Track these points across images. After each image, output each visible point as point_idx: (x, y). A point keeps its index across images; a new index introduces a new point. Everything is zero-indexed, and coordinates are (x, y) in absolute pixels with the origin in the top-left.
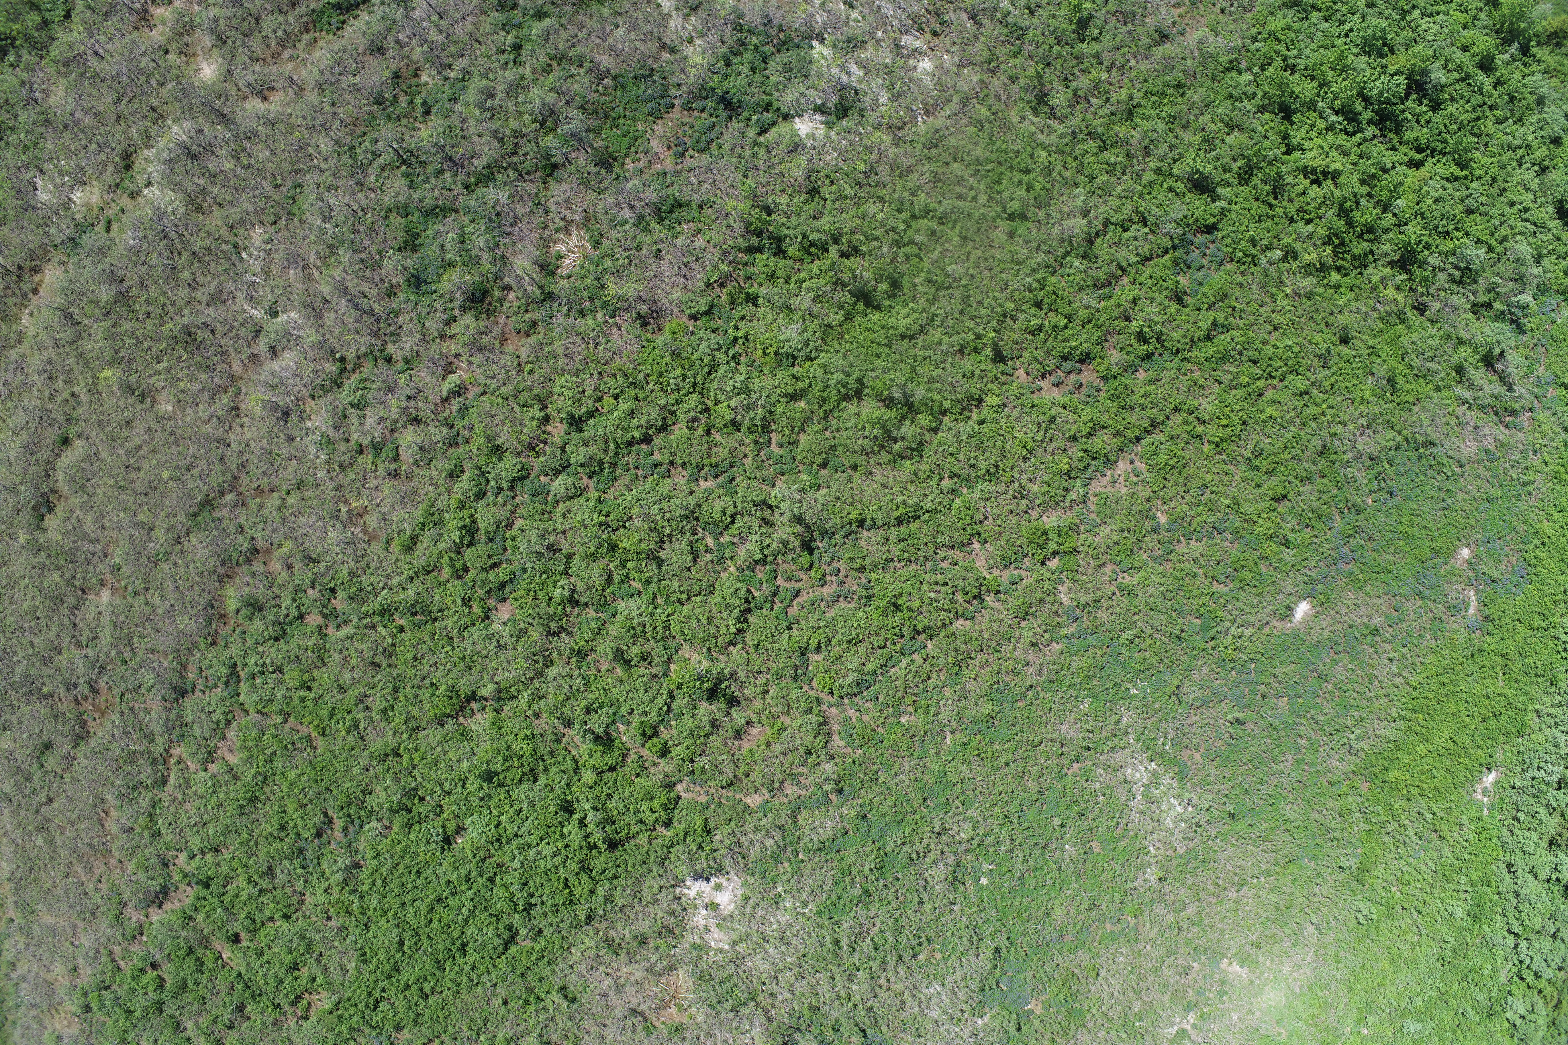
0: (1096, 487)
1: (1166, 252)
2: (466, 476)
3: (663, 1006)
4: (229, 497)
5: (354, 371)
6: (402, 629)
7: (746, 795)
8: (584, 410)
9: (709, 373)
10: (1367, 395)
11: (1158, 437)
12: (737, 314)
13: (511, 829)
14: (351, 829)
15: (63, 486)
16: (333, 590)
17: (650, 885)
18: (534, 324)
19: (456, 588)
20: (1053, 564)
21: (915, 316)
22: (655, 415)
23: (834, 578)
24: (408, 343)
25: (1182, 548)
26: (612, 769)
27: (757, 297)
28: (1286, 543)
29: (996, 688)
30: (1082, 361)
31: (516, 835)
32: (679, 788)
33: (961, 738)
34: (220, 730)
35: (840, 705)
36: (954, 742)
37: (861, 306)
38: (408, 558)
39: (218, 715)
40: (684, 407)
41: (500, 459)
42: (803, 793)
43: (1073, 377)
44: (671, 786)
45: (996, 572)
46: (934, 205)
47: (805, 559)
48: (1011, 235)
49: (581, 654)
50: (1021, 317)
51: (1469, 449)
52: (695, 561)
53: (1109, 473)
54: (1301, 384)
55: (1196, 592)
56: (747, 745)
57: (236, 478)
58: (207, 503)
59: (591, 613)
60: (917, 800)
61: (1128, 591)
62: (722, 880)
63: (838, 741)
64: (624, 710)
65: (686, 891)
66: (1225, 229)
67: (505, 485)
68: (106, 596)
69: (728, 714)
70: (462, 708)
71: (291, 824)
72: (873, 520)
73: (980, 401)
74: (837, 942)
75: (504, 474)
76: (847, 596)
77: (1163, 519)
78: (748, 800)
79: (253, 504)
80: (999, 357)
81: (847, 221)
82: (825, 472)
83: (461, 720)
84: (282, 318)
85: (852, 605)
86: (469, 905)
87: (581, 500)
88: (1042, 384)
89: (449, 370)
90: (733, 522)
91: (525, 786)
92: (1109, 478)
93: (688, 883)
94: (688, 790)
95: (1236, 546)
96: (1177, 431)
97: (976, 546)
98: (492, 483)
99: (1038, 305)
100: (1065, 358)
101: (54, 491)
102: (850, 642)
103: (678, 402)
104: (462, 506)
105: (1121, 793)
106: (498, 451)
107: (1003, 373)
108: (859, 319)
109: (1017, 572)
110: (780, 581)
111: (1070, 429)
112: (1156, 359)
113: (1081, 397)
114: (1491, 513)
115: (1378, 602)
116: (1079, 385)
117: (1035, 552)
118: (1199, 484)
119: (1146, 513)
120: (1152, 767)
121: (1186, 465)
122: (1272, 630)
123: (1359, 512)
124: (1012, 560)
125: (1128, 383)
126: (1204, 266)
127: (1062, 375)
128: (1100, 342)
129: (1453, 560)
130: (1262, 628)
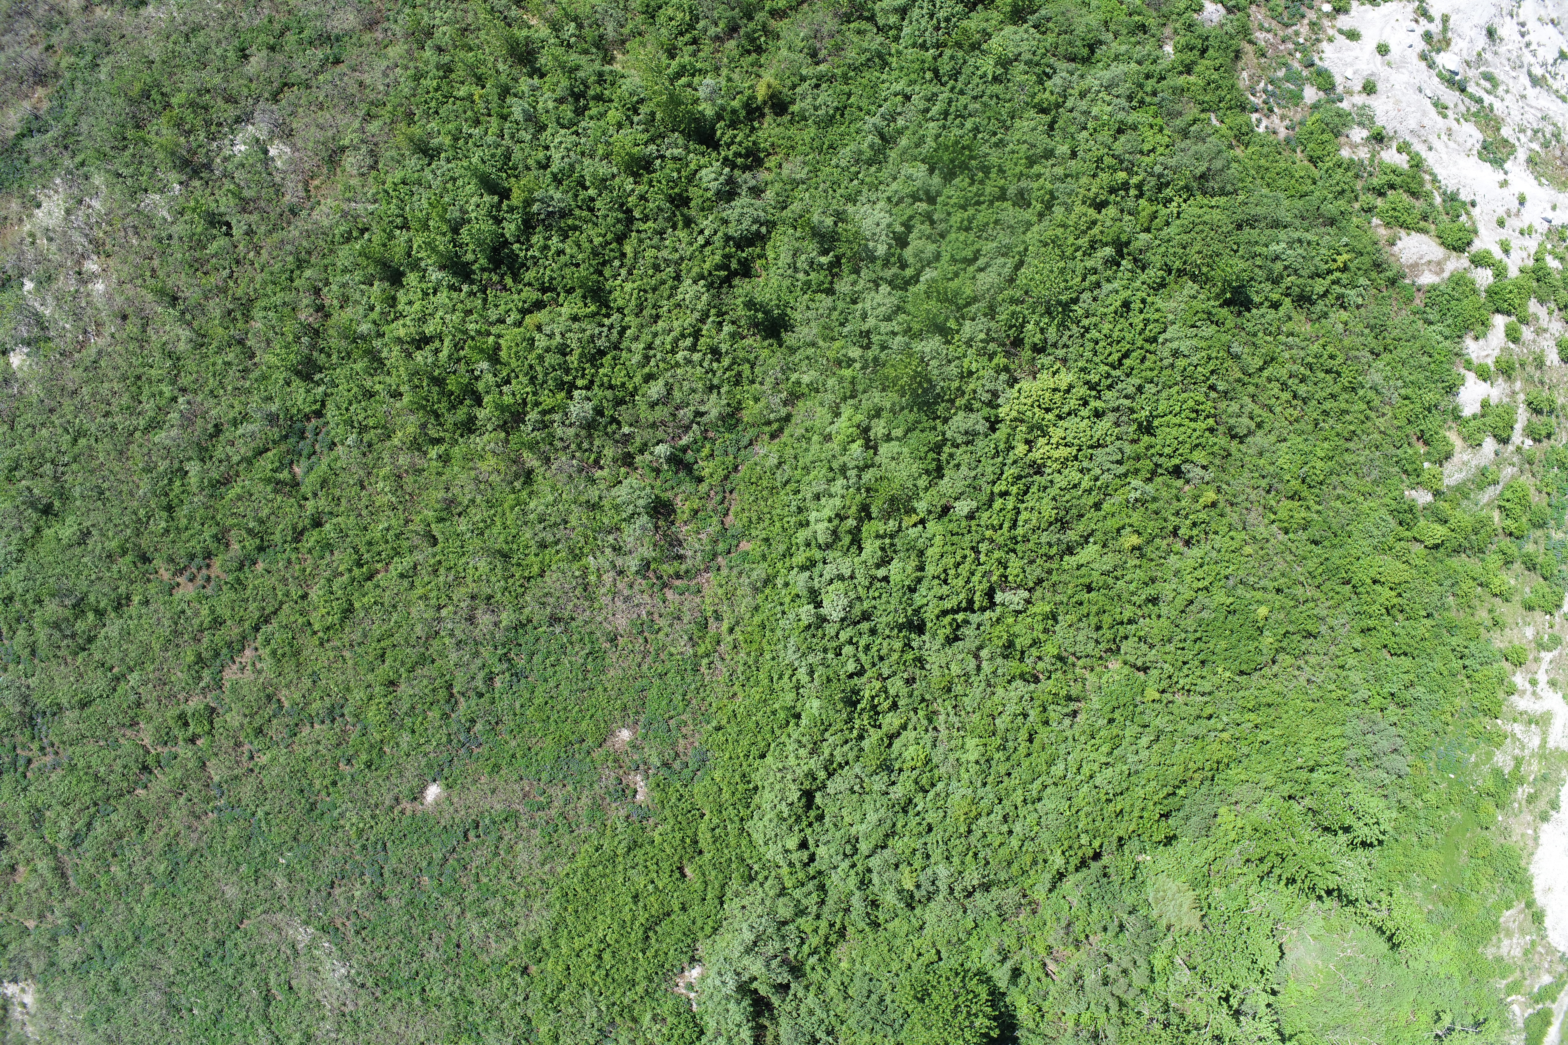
1: (277, 444)
7: (25, 919)
23: (51, 749)
30: (208, 558)
45: (159, 749)
56: (18, 880)
62: (24, 985)
63: (72, 884)
77: (286, 704)
78: (27, 924)
80: (144, 558)
88: (179, 580)
95: (357, 729)
97: (142, 725)
99: (169, 508)
100: (191, 557)
107: (146, 573)
109: (174, 749)
110: (19, 751)
111: (196, 622)
112: (270, 551)
113: (209, 591)
114: (654, 691)
115: (516, 787)
116: (208, 579)
117: (181, 734)
118: (310, 671)
119: (269, 698)
120: (311, 930)
121: (297, 653)
122: (403, 812)
123: (481, 695)
124: (167, 739)
125: (242, 577)
126: (314, 453)
127: (195, 570)
128: (221, 539)
129: (609, 743)
130: (392, 808)
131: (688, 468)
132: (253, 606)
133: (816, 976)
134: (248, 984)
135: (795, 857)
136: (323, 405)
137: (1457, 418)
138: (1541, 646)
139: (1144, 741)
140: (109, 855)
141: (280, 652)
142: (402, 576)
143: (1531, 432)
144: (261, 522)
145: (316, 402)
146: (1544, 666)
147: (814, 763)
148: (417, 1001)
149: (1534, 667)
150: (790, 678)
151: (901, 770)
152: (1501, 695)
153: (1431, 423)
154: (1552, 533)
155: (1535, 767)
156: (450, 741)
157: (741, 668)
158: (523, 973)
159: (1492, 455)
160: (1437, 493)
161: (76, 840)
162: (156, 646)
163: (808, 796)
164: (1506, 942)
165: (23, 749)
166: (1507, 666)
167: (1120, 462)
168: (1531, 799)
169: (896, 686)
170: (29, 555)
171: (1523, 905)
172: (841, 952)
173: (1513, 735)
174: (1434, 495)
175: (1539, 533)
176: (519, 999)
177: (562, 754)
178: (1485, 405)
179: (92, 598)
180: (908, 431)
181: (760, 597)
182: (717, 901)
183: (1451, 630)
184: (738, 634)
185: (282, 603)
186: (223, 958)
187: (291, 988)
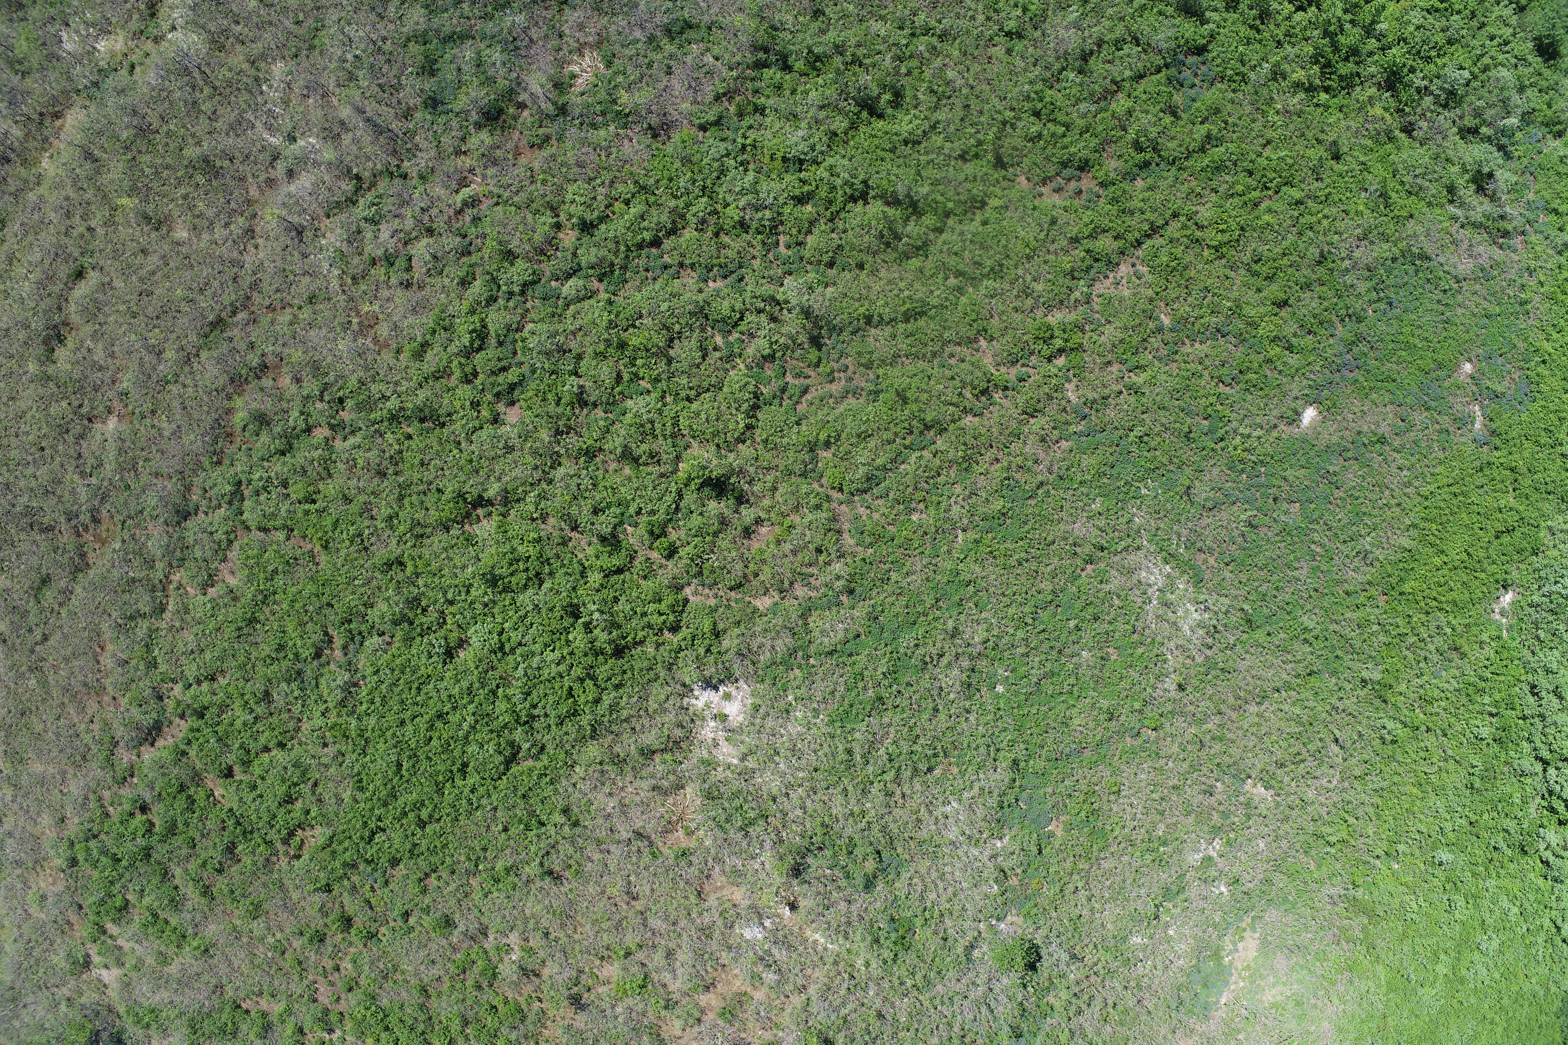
0: (1099, 288)
1: (1159, 71)
2: (477, 283)
3: (669, 828)
4: (242, 316)
5: (369, 189)
6: (409, 437)
7: (755, 597)
8: (596, 213)
9: (718, 178)
10: (1361, 208)
11: (1158, 241)
12: (744, 124)
13: (515, 636)
14: (351, 647)
15: (75, 318)
16: (341, 401)
17: (658, 692)
18: (547, 139)
19: (465, 392)
20: (1061, 361)
21: (918, 122)
22: (665, 218)
23: (842, 375)
24: (424, 159)
25: (1187, 349)
26: (620, 571)
27: (764, 109)
28: (1290, 348)
29: (1007, 484)
30: (1081, 169)
31: (520, 644)
32: (688, 591)
33: (972, 535)
34: (221, 551)
35: (850, 502)
36: (965, 541)
37: (865, 114)
38: (417, 364)
39: (220, 536)
40: (694, 209)
41: (512, 264)
42: (813, 594)
43: (1073, 185)
44: (679, 588)
45: (1003, 370)
46: (933, 23)
47: (814, 355)
48: (1009, 52)
49: (590, 454)
50: (1020, 124)
51: (1465, 266)
52: (704, 358)
53: (1111, 275)
54: (1297, 194)
55: (1202, 392)
56: (755, 545)
57: (248, 298)
58: (219, 323)
59: (599, 413)
60: (929, 601)
61: (1135, 390)
62: (731, 689)
63: (849, 541)
64: (632, 510)
65: (694, 701)
66: (1215, 50)
67: (517, 289)
68: (112, 423)
69: (736, 511)
70: (468, 515)
71: (290, 644)
72: (880, 315)
73: (984, 204)
74: (849, 752)
75: (515, 278)
76: (856, 393)
77: (1166, 321)
78: (758, 603)
79: (265, 320)
80: (999, 163)
81: (852, 36)
82: (832, 273)
83: (467, 527)
84: (301, 143)
85: (861, 401)
86: (470, 719)
87: (592, 301)
88: (1043, 189)
89: (463, 183)
90: (741, 319)
91: (530, 592)
92: (1111, 280)
93: (696, 693)
94: (696, 593)
95: (1241, 349)
96: (1177, 235)
97: (983, 343)
98: (504, 288)
99: (1037, 114)
100: (1064, 165)
101: (66, 324)
102: (859, 436)
103: (688, 205)
104: (472, 312)
105: (1135, 597)
106: (510, 256)
107: (1004, 178)
108: (863, 128)
109: (1024, 369)
110: (789, 378)
111: (1073, 229)
112: (1153, 169)
113: (1082, 202)
116: (1079, 191)
117: (1040, 348)
118: (1201, 287)
119: (1150, 314)
121: (1187, 268)
122: (1281, 434)
124: (1019, 357)
126: (1195, 85)
127: (1062, 181)
129: (1456, 374)
130: (1271, 431)
132: (1140, 217)
177: (1424, 380)
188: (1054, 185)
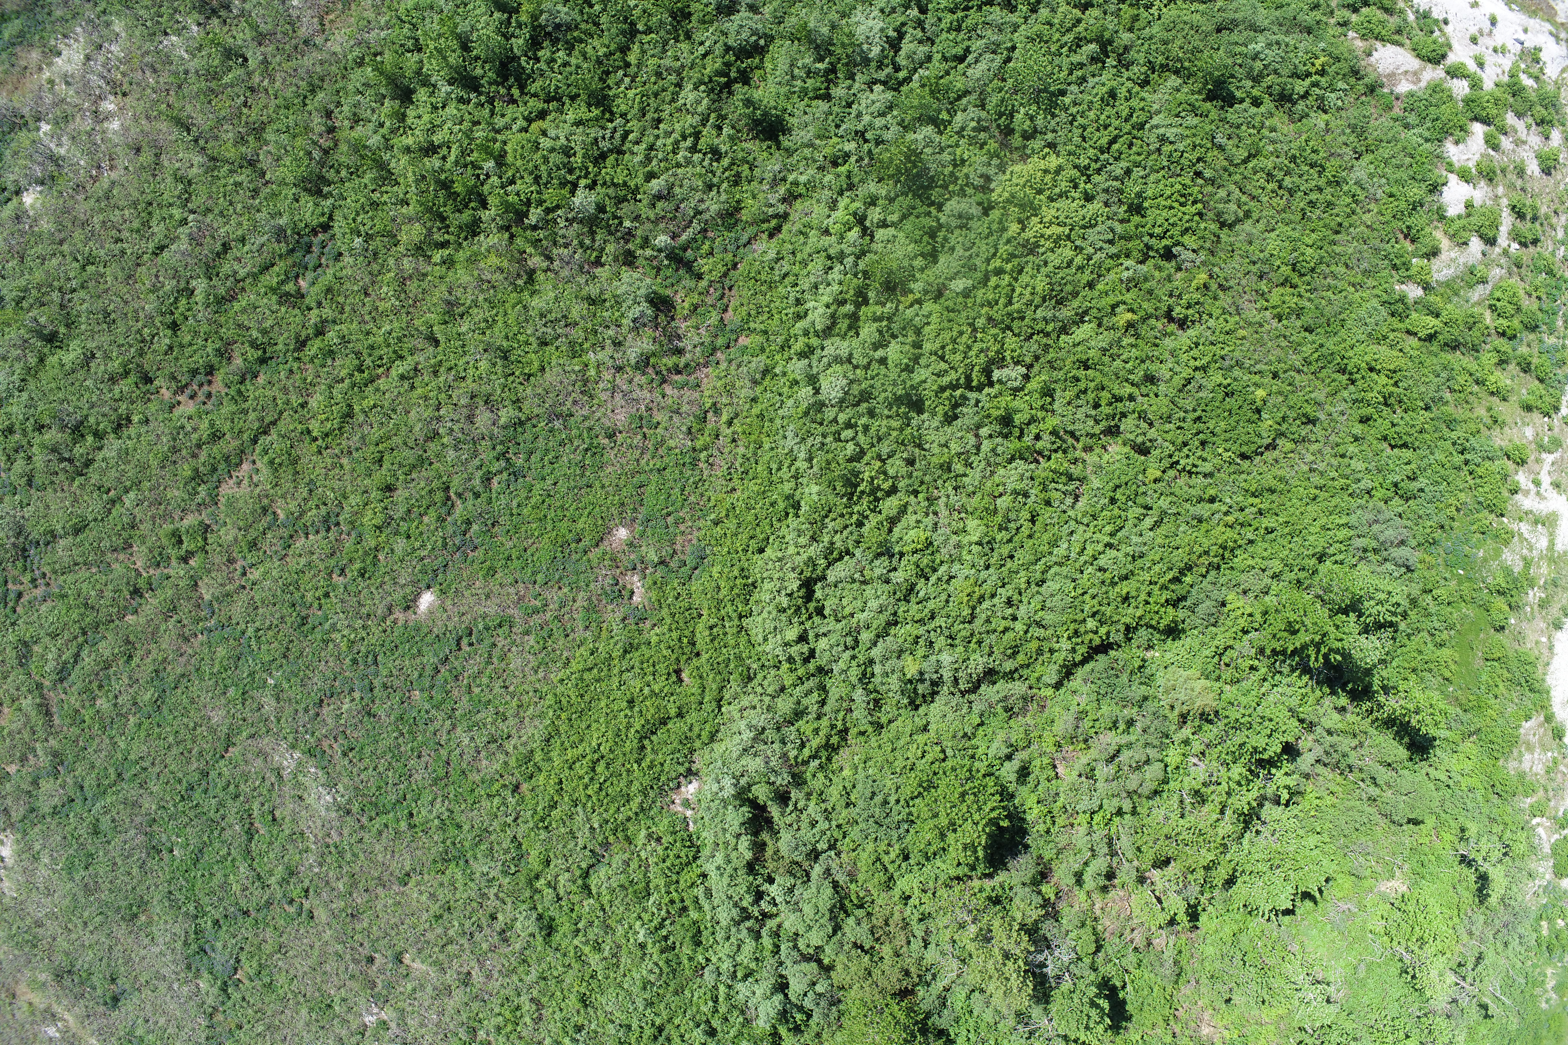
0: (223, 488)
1: (283, 258)
7: (7, 764)
11: (269, 438)
20: (194, 562)
23: (42, 581)
25: (302, 542)
30: (208, 373)
35: (55, 689)
36: (133, 724)
37: (48, 348)
42: (41, 764)
43: (206, 388)
45: (150, 572)
47: (22, 564)
53: (234, 475)
54: (402, 369)
63: (57, 721)
66: (334, 226)
73: (128, 419)
77: (281, 515)
78: (9, 769)
80: (146, 379)
88: (179, 398)
92: (233, 480)
95: (351, 537)
97: (136, 548)
100: (195, 372)
107: (146, 393)
109: (165, 571)
111: (195, 436)
112: (272, 363)
113: (209, 406)
114: (652, 488)
115: (512, 590)
116: (209, 395)
117: (173, 552)
118: (306, 480)
119: (265, 510)
120: (297, 755)
121: (295, 462)
122: (395, 622)
123: (477, 495)
124: (159, 560)
125: (243, 388)
126: (320, 265)
127: (196, 387)
128: (225, 353)
129: (606, 543)
130: (384, 619)
131: (688, 266)
132: (252, 416)
133: (818, 783)
134: (230, 819)
135: (794, 650)
136: (331, 218)
137: (1442, 218)
138: (1542, 448)
139: (1148, 522)
140: (95, 685)
141: (277, 461)
142: (402, 377)
143: (1515, 236)
144: (264, 332)
145: (323, 214)
146: (1546, 467)
147: (814, 550)
148: (403, 825)
149: (1536, 468)
150: (789, 467)
151: (902, 554)
152: (1506, 494)
153: (1417, 220)
154: (1545, 337)
155: (1544, 570)
156: (445, 545)
157: (740, 460)
158: (514, 791)
159: (1480, 256)
160: (1427, 287)
161: (62, 674)
162: (154, 463)
163: (808, 585)
164: (1527, 757)
165: (14, 583)
166: (1510, 465)
167: (1111, 242)
168: (1543, 604)
169: (895, 466)
170: (32, 385)
171: (1542, 718)
172: (843, 757)
173: (1520, 535)
174: (1424, 289)
175: (1532, 336)
176: (509, 820)
177: (558, 554)
178: (1469, 205)
179: (92, 420)
180: (904, 217)
181: (759, 389)
182: (714, 704)
183: (1451, 424)
184: (737, 427)
185: (281, 413)
186: (206, 791)
187: (274, 820)
188: (188, 392)
